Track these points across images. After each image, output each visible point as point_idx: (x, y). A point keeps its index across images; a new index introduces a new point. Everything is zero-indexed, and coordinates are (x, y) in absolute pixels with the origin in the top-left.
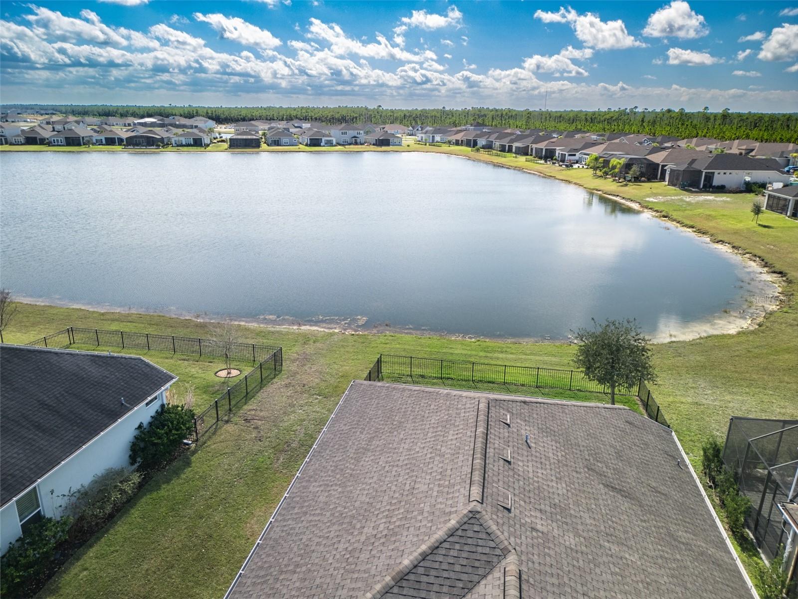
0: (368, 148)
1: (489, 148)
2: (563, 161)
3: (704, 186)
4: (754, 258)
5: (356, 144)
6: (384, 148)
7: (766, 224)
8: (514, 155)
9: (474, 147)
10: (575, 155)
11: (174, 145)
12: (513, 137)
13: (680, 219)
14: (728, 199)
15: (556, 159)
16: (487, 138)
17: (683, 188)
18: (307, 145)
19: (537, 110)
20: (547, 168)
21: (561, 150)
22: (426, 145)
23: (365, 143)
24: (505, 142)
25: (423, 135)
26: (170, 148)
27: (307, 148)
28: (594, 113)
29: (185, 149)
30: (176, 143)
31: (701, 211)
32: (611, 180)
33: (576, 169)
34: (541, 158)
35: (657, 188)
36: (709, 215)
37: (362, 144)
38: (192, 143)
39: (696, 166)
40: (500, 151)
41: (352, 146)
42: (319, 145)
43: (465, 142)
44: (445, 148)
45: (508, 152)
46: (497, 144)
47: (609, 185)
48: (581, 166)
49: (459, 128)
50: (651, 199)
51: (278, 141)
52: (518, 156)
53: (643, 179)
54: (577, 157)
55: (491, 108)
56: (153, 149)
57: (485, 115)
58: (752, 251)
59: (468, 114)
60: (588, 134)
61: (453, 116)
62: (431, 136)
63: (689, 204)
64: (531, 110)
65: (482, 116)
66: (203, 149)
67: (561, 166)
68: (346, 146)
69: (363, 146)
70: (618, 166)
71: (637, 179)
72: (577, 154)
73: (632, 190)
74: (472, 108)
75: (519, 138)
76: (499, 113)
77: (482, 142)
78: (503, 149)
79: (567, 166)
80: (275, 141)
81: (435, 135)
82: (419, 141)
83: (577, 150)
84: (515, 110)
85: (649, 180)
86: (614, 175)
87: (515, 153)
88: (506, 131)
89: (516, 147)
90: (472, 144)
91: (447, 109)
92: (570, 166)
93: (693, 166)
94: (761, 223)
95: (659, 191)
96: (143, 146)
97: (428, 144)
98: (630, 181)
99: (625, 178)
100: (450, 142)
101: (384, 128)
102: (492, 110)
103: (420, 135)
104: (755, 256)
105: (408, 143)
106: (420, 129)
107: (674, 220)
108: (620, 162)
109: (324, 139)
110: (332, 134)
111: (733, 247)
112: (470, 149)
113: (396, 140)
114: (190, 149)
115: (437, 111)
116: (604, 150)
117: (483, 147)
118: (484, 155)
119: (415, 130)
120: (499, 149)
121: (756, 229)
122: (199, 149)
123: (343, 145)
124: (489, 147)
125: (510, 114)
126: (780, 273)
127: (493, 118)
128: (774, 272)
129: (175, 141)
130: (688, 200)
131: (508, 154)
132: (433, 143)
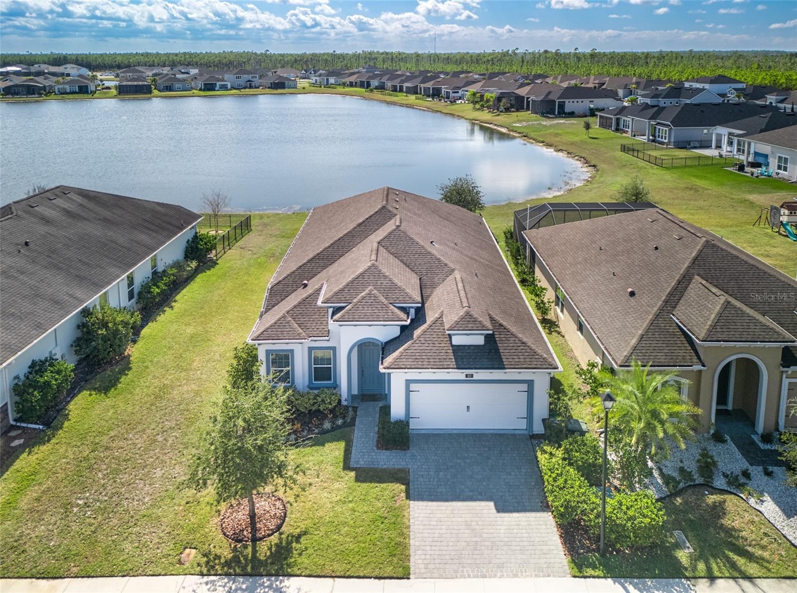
0: (264, 91)
1: (381, 89)
2: (448, 98)
3: (559, 113)
4: (580, 159)
5: (251, 87)
6: (279, 91)
7: (595, 137)
8: (405, 94)
9: (367, 88)
10: (458, 92)
11: (57, 92)
12: (403, 78)
13: (535, 137)
14: (575, 122)
15: (442, 97)
16: (380, 79)
17: (543, 115)
18: (200, 90)
19: (427, 52)
20: (434, 104)
21: (446, 88)
22: (321, 87)
23: (260, 86)
24: (396, 82)
25: (317, 78)
26: (53, 96)
27: (201, 92)
28: (479, 55)
29: (71, 96)
30: (59, 91)
31: (551, 131)
32: (487, 111)
33: (459, 104)
34: (429, 96)
35: (522, 116)
36: (557, 133)
37: (258, 88)
38: (77, 91)
39: (551, 97)
40: (392, 91)
41: (247, 90)
42: (214, 90)
43: (358, 84)
44: (340, 89)
45: (399, 92)
46: (389, 84)
47: (485, 115)
48: (463, 102)
49: (352, 71)
50: (517, 125)
51: (170, 86)
52: (408, 95)
53: (513, 109)
54: (459, 94)
55: (381, 51)
56: (35, 97)
57: (376, 58)
58: (580, 154)
59: (359, 57)
60: (471, 74)
61: (344, 59)
62: (325, 78)
63: (545, 126)
64: (420, 52)
65: (373, 59)
66: (90, 96)
67: (446, 102)
68: (242, 90)
69: (258, 90)
70: (492, 99)
71: (507, 110)
72: (460, 91)
73: (503, 118)
74: (363, 51)
75: (408, 79)
76: (389, 56)
77: (375, 83)
78: (394, 89)
79: (451, 102)
80: (167, 86)
81: (330, 78)
82: (314, 84)
83: (459, 88)
84: (405, 53)
85: (518, 110)
86: (488, 107)
87: (406, 92)
88: (397, 73)
89: (406, 87)
90: (365, 85)
91: (338, 52)
92: (453, 102)
93: (549, 97)
94: (591, 136)
95: (524, 118)
96: (23, 95)
97: (323, 86)
98: (501, 112)
99: (498, 110)
100: (344, 84)
101: (275, 72)
102: (383, 53)
103: (314, 78)
104: (581, 157)
105: (303, 85)
106: (313, 72)
107: (531, 139)
108: (492, 95)
109: (218, 84)
110: (225, 79)
111: (568, 153)
112: (364, 90)
113: (291, 83)
114: (76, 96)
115: (328, 54)
116: (482, 87)
117: (376, 88)
118: (377, 95)
119: (308, 73)
120: (391, 89)
121: (587, 140)
122: (86, 96)
123: (238, 89)
124: (381, 87)
125: (401, 57)
126: (594, 166)
127: (384, 61)
128: (590, 166)
129: (59, 89)
130: (544, 123)
131: (399, 94)
132: (327, 85)
